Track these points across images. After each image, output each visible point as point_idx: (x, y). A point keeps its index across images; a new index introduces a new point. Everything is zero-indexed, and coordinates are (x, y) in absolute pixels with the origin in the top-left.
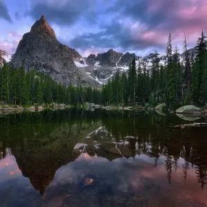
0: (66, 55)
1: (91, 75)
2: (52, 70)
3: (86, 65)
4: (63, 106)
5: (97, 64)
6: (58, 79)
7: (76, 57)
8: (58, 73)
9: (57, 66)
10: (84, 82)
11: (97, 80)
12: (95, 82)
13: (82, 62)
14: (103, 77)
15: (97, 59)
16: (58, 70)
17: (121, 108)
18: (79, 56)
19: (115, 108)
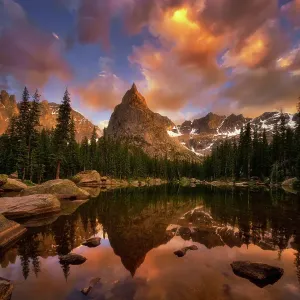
0: (158, 124)
1: (186, 145)
2: (144, 142)
3: (180, 134)
4: (159, 182)
5: (193, 131)
6: (151, 152)
7: (168, 125)
8: (150, 145)
9: (148, 137)
10: (178, 154)
11: (193, 150)
12: (191, 153)
13: (175, 131)
14: (201, 147)
15: (193, 126)
16: (150, 142)
17: (231, 184)
18: (172, 124)
19: (224, 184)
